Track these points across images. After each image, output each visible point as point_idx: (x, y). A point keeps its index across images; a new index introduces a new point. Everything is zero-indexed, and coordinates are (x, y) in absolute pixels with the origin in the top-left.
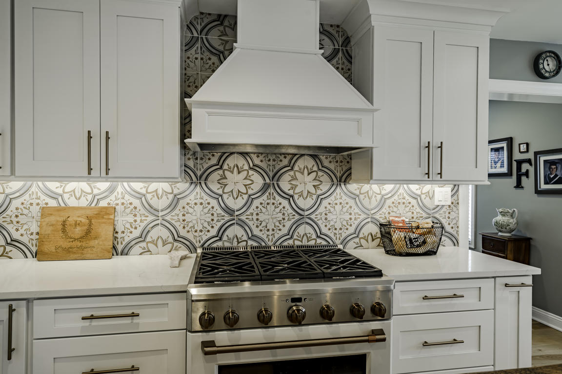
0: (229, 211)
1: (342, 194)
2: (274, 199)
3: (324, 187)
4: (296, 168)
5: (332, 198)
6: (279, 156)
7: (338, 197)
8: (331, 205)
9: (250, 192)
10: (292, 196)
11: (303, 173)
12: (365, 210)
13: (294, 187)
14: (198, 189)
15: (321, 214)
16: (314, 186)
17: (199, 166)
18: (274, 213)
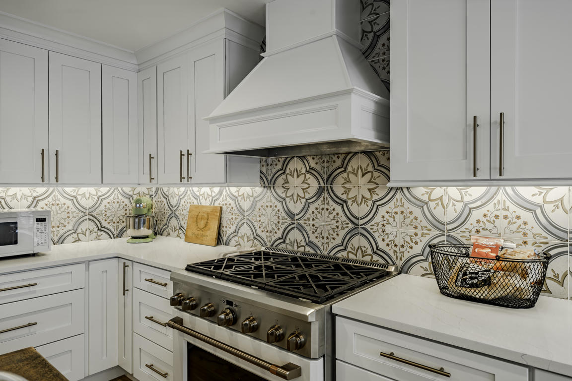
0: (291, 215)
1: (404, 200)
2: (328, 204)
3: (381, 192)
4: (349, 169)
5: (391, 204)
6: (332, 156)
7: (399, 204)
8: (390, 214)
9: (307, 196)
10: (345, 202)
11: (356, 175)
12: (438, 224)
13: (347, 191)
14: (269, 193)
15: (378, 224)
16: (369, 190)
17: (269, 172)
18: (329, 220)
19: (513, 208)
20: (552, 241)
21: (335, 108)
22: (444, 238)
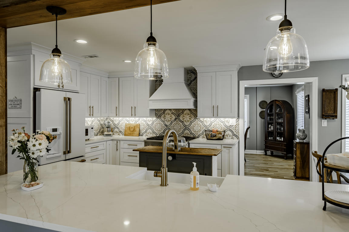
0: (166, 126)
2: (178, 122)
3: (192, 119)
4: (184, 113)
5: (195, 122)
7: (197, 122)
8: (195, 125)
9: (172, 120)
10: (183, 122)
11: (186, 115)
12: (205, 126)
13: (184, 119)
14: (159, 119)
15: (192, 127)
16: (190, 119)
17: (159, 113)
18: (178, 126)
19: (220, 122)
20: (226, 128)
21: (187, 101)
22: (207, 129)
